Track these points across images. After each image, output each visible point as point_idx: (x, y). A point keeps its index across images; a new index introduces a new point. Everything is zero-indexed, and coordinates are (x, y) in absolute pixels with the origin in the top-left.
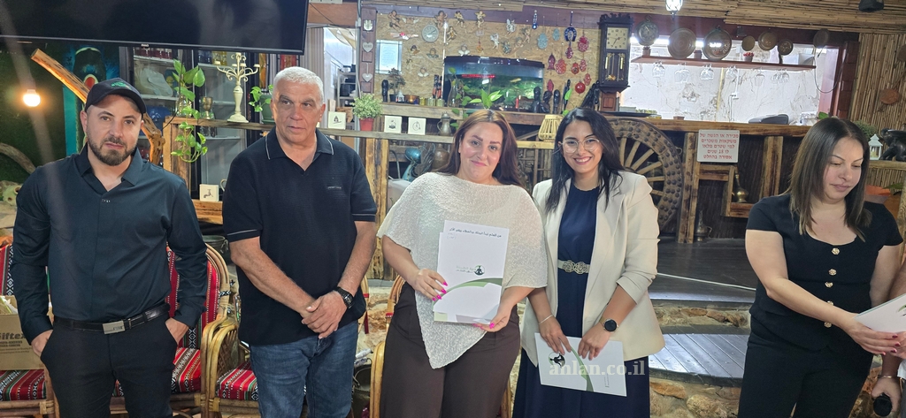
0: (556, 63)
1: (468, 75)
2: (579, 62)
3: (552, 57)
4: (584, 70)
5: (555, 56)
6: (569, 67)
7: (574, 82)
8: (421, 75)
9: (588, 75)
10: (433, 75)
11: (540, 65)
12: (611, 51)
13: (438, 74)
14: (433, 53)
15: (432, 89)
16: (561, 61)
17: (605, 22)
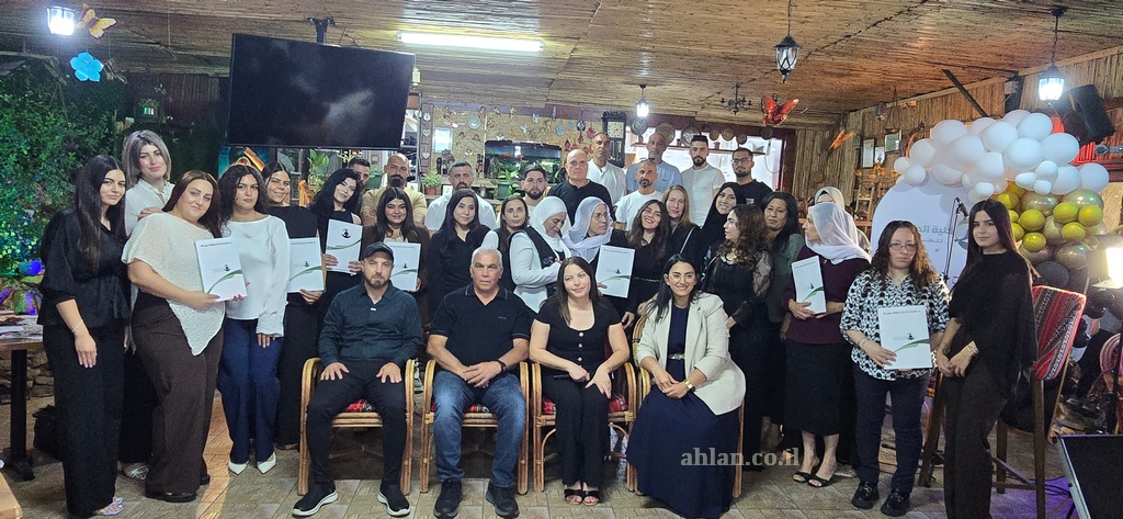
1: (503, 155)
3: (567, 142)
8: (467, 154)
10: (476, 154)
11: (558, 148)
13: (480, 153)
14: (476, 138)
17: (606, 118)
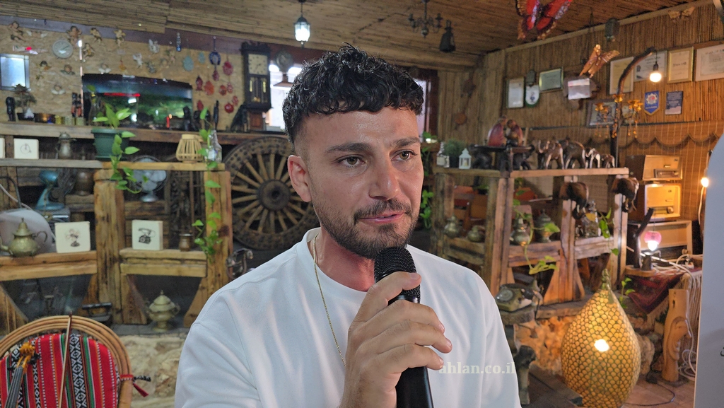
0: (204, 84)
1: (111, 94)
2: (225, 84)
3: (199, 79)
4: (231, 92)
5: (202, 77)
6: (217, 89)
7: (223, 103)
8: (55, 92)
9: (235, 97)
10: (70, 92)
11: (188, 86)
12: (255, 76)
13: (76, 92)
14: (67, 69)
15: (70, 107)
16: (208, 83)
17: (246, 50)
